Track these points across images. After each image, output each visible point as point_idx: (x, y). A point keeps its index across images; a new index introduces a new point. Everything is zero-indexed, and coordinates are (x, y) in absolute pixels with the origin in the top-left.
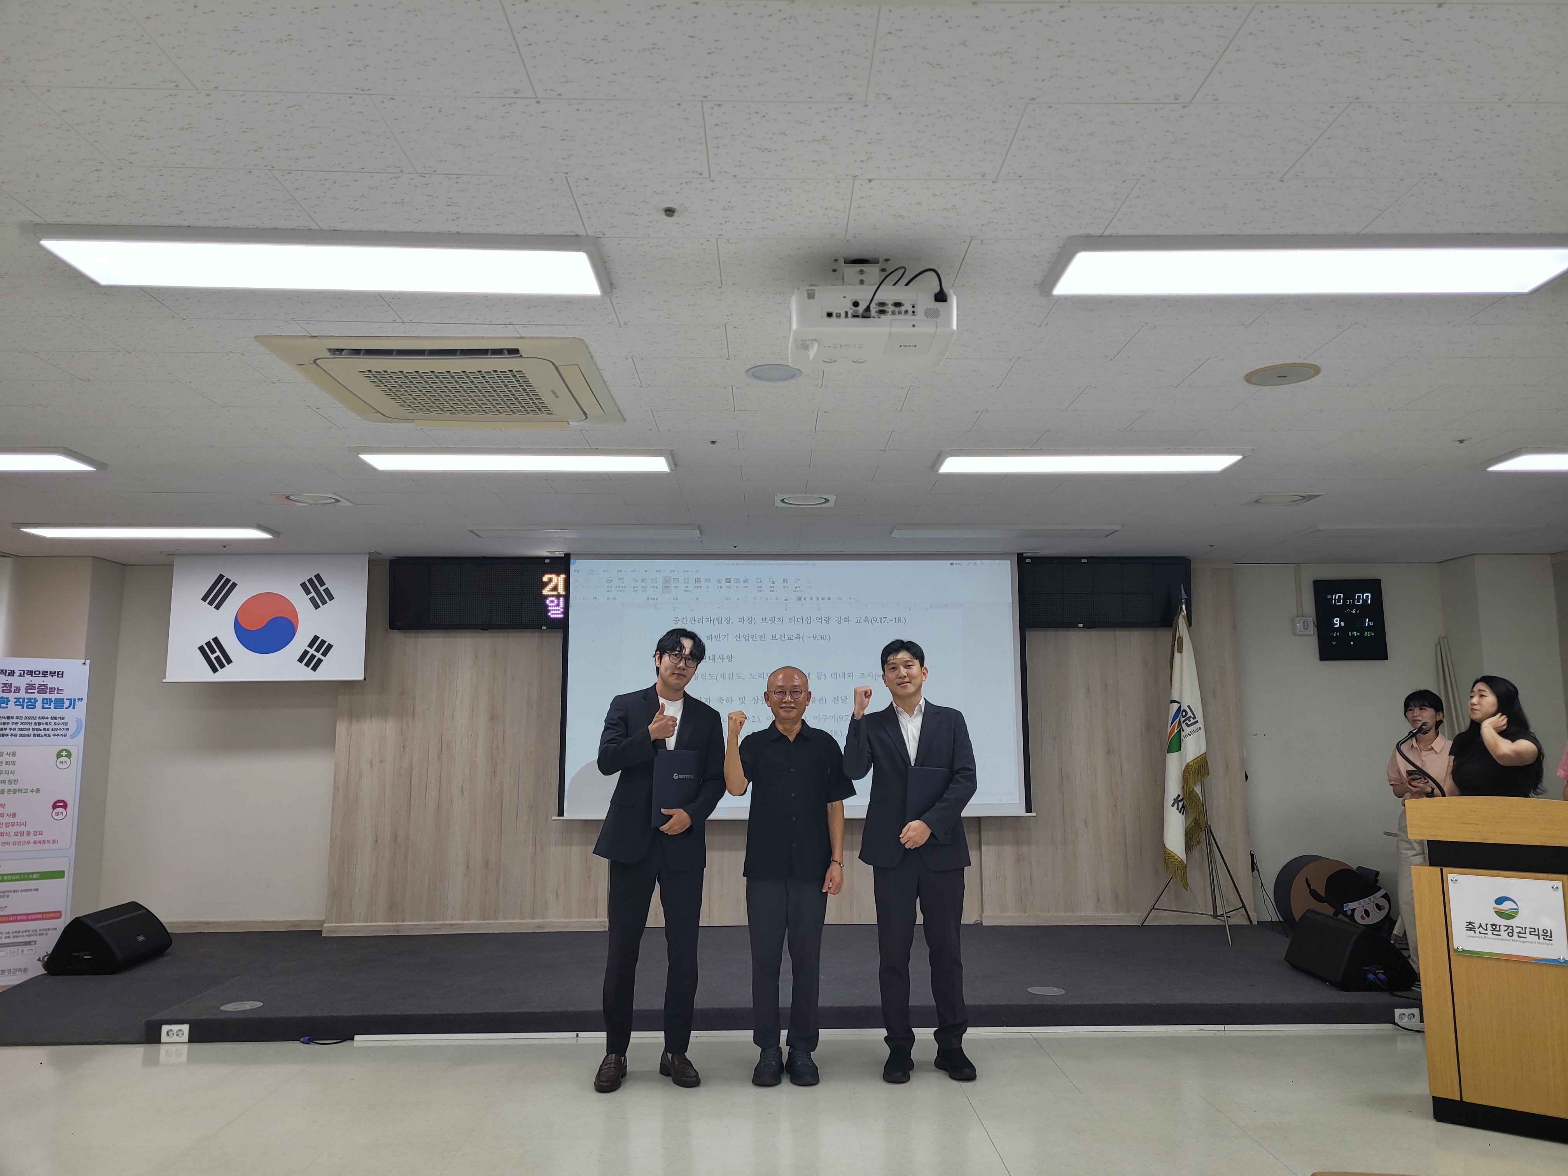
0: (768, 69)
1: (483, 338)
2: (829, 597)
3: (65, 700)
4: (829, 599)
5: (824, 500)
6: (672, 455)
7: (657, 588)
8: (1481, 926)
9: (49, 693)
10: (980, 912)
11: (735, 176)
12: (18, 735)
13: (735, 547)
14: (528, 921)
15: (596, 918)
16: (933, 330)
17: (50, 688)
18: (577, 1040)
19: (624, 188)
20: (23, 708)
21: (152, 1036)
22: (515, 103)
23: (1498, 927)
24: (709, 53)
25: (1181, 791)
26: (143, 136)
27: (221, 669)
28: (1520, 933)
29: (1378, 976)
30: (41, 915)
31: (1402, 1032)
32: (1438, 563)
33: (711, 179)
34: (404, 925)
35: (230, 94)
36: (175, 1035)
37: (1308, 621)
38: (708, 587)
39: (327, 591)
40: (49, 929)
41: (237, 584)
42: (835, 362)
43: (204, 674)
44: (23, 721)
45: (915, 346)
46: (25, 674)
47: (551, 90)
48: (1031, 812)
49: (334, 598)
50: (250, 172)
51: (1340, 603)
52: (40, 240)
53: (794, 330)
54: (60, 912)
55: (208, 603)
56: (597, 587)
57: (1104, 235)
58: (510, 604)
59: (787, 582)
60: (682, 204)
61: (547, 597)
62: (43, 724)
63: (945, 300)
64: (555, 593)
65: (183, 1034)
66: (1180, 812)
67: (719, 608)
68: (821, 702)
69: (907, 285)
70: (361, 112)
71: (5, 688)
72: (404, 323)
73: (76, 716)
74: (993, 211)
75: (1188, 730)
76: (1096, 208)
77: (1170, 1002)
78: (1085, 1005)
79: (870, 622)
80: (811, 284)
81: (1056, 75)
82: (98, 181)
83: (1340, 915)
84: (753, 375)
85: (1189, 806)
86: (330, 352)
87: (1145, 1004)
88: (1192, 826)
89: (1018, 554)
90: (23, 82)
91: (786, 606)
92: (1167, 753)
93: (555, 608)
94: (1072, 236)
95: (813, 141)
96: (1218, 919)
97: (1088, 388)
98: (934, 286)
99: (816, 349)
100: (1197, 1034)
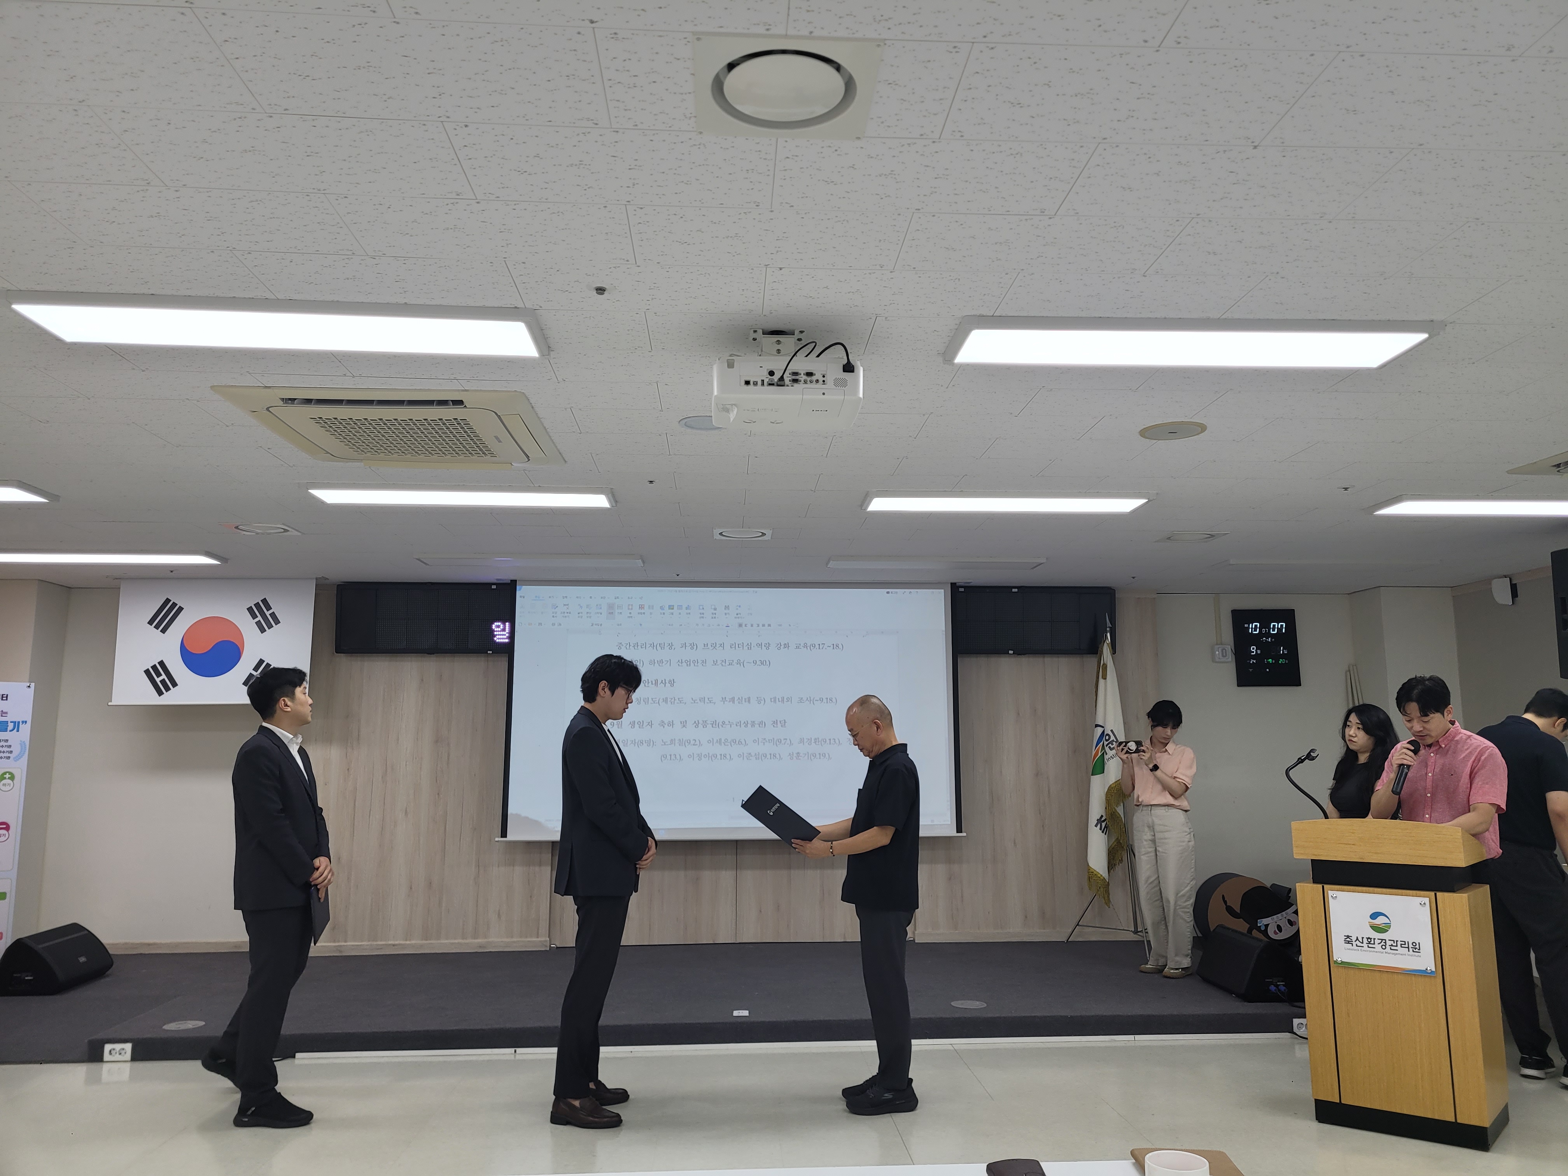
0: (683, 182)
1: (429, 390)
2: (769, 623)
3: (9, 722)
4: (769, 625)
5: (761, 534)
6: (613, 492)
7: (601, 614)
8: (1357, 939)
11: (658, 263)
13: (678, 575)
14: (470, 941)
15: (538, 938)
16: (842, 397)
18: (515, 1056)
19: (558, 271)
21: (94, 1055)
22: (457, 203)
23: (1372, 940)
24: (630, 169)
25: (1104, 811)
26: (114, 222)
27: (173, 687)
28: (1392, 945)
29: (1279, 987)
31: (1300, 1041)
32: (1348, 594)
33: (638, 264)
34: (346, 945)
35: (197, 190)
36: (118, 1053)
37: (1226, 649)
38: (651, 613)
39: (273, 615)
41: (183, 609)
42: (754, 422)
43: (150, 697)
45: (827, 411)
47: (490, 194)
48: (962, 832)
49: (280, 623)
50: (212, 252)
51: (1256, 631)
52: (11, 304)
53: (716, 396)
54: (2, 933)
55: (154, 627)
56: (542, 613)
57: (995, 315)
58: (457, 629)
59: (729, 609)
60: (612, 284)
63: (853, 371)
65: (125, 1053)
66: (1103, 832)
67: (662, 634)
68: (761, 726)
69: (818, 356)
70: (317, 207)
72: (354, 376)
73: (20, 739)
74: (893, 294)
75: (1111, 753)
76: (985, 294)
77: (1084, 1013)
78: (1004, 1018)
79: (808, 648)
80: (732, 354)
81: (936, 192)
82: (70, 256)
83: (1255, 933)
84: (685, 425)
85: (1111, 826)
86: (283, 401)
87: (1061, 1016)
88: (1115, 846)
89: (951, 584)
90: (6, 177)
91: (727, 632)
92: (1092, 775)
93: (500, 633)
94: (965, 317)
95: (727, 237)
96: (1138, 933)
97: (998, 440)
98: (843, 358)
99: (735, 412)
100: (1108, 1044)
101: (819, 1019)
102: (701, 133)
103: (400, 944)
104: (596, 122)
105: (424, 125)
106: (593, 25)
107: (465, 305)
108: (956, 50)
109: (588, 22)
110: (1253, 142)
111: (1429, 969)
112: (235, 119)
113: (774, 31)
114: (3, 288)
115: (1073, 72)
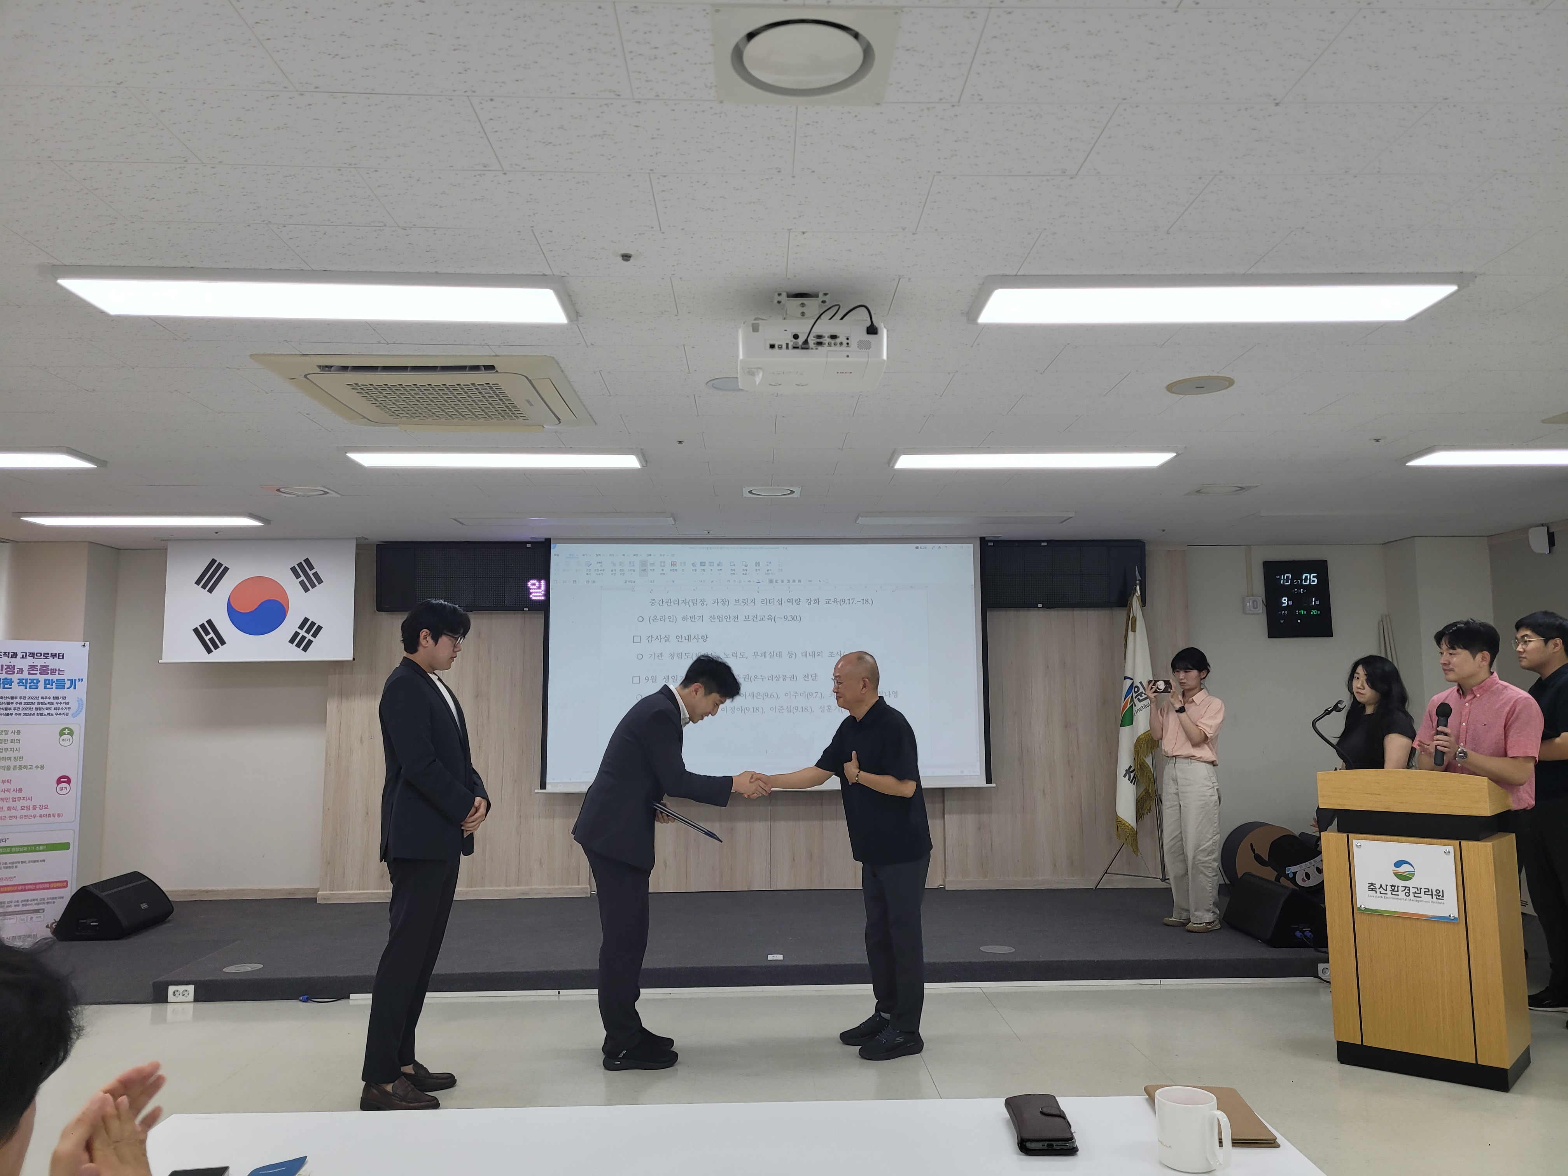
0: (705, 150)
1: (461, 356)
2: (800, 579)
3: (66, 680)
4: (800, 581)
5: (790, 492)
6: (643, 453)
7: (634, 571)
8: (1381, 886)
9: (51, 674)
10: (944, 877)
11: (683, 229)
12: (22, 715)
13: (709, 532)
14: (513, 888)
15: (579, 885)
16: (866, 359)
17: (51, 669)
18: (559, 997)
19: (584, 238)
20: (26, 688)
21: (159, 996)
22: (484, 174)
23: (1396, 887)
24: (652, 138)
25: (1133, 763)
26: (154, 198)
27: (215, 650)
28: (1415, 893)
29: (1305, 933)
30: (49, 885)
31: (1325, 985)
32: (1382, 544)
33: (662, 231)
35: (233, 167)
36: (181, 995)
37: (1257, 600)
38: (683, 570)
39: (316, 575)
40: (56, 898)
41: (229, 569)
42: (780, 385)
43: (198, 654)
44: (27, 700)
45: (851, 373)
46: (27, 656)
47: (516, 165)
48: (991, 783)
49: (323, 582)
50: (249, 226)
51: (1288, 582)
52: (56, 279)
53: (741, 360)
54: (66, 882)
55: (202, 587)
56: (576, 571)
57: (1018, 274)
58: (493, 587)
59: (759, 565)
60: (637, 251)
62: (46, 704)
63: (876, 333)
65: (188, 994)
66: (1131, 782)
67: (694, 590)
68: (792, 679)
69: (842, 319)
70: (348, 181)
71: (8, 670)
72: (388, 344)
73: (77, 696)
74: (916, 256)
75: (1139, 705)
76: (1007, 255)
77: (1111, 958)
78: (1032, 962)
79: (839, 603)
80: (756, 318)
81: (956, 155)
82: (112, 232)
83: (1283, 881)
84: (713, 386)
85: (1140, 776)
86: (320, 368)
87: (1088, 961)
88: (1144, 796)
89: (980, 538)
90: (49, 157)
91: (758, 588)
92: (1121, 726)
93: (536, 590)
94: (988, 276)
95: (750, 203)
96: (1166, 882)
97: (1023, 397)
98: (867, 320)
99: (761, 375)
100: (1135, 988)
102: (722, 102)
104: (618, 93)
105: (451, 100)
107: (494, 273)
108: (974, 15)
110: (1275, 99)
111: (1452, 916)
112: (268, 98)
114: (49, 263)
115: (1092, 34)
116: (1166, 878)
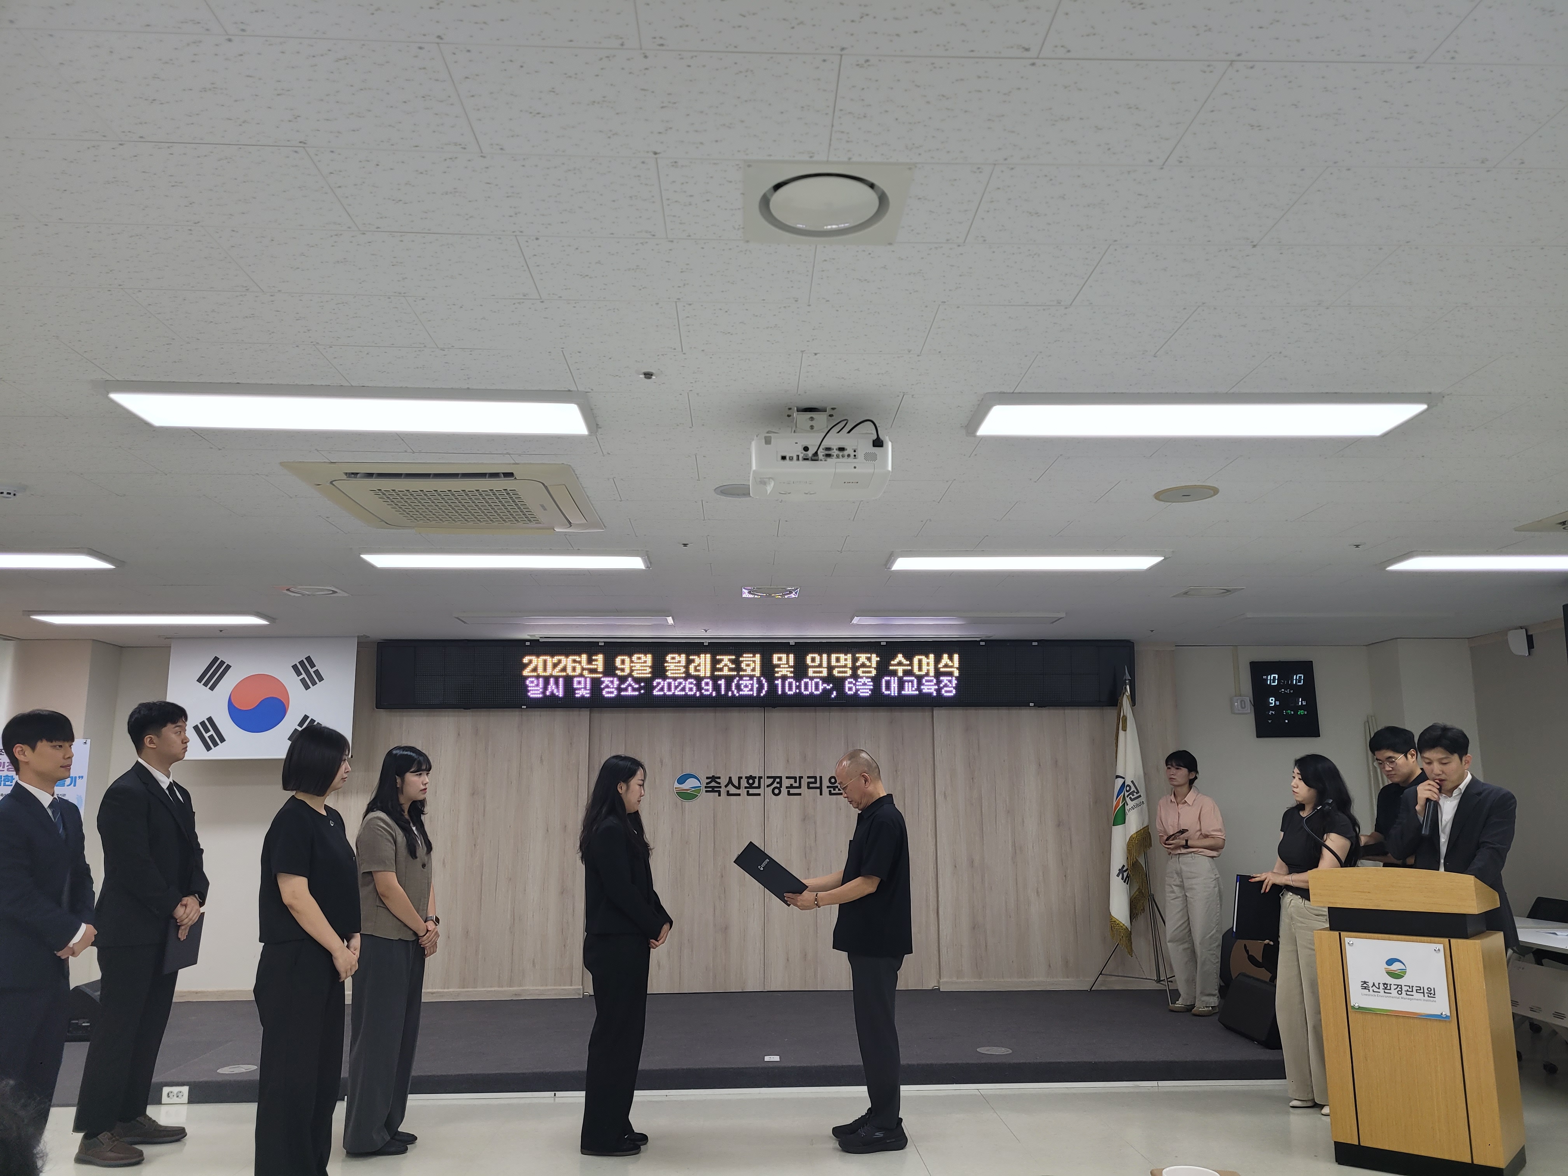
0: (729, 282)
1: (482, 463)
5: (789, 592)
6: (648, 555)
8: (1374, 985)
10: (938, 978)
11: (703, 351)
13: (706, 631)
14: (506, 989)
15: (571, 986)
16: (872, 471)
18: (554, 1099)
19: (610, 358)
22: (523, 303)
23: (1389, 986)
24: (681, 272)
25: (1126, 862)
26: (212, 322)
27: (215, 747)
28: (1408, 991)
32: (1366, 646)
33: (684, 352)
35: (290, 295)
36: (175, 1096)
37: (1245, 700)
39: (317, 672)
41: (231, 666)
42: (789, 493)
43: (198, 752)
45: (857, 483)
47: (553, 294)
49: (323, 679)
50: (297, 346)
51: (1275, 682)
52: (108, 393)
53: (754, 471)
55: (209, 688)
57: (1015, 392)
58: (492, 684)
60: (659, 369)
61: (527, 677)
63: (882, 446)
64: (535, 674)
65: (183, 1096)
66: (1125, 882)
69: (849, 432)
70: (396, 308)
72: (414, 452)
73: (76, 793)
74: (919, 375)
75: (1131, 804)
76: (1005, 374)
77: (1108, 1060)
78: (1030, 1063)
80: (769, 431)
81: (960, 287)
82: (167, 351)
84: (721, 492)
85: (1133, 876)
86: (346, 475)
87: (1085, 1062)
88: (1137, 897)
90: (120, 285)
92: (1113, 826)
93: (534, 688)
94: (987, 393)
95: (767, 328)
96: (1161, 984)
97: (1018, 503)
98: (872, 434)
99: (772, 484)
100: (1132, 1090)
101: (848, 1064)
102: (748, 241)
103: (437, 992)
104: (653, 233)
105: (500, 238)
106: (656, 156)
107: (523, 389)
108: (980, 170)
109: (651, 155)
110: (1252, 242)
111: (1444, 1014)
112: (332, 236)
113: (816, 158)
114: (102, 378)
115: (1086, 186)
116: (1161, 979)
